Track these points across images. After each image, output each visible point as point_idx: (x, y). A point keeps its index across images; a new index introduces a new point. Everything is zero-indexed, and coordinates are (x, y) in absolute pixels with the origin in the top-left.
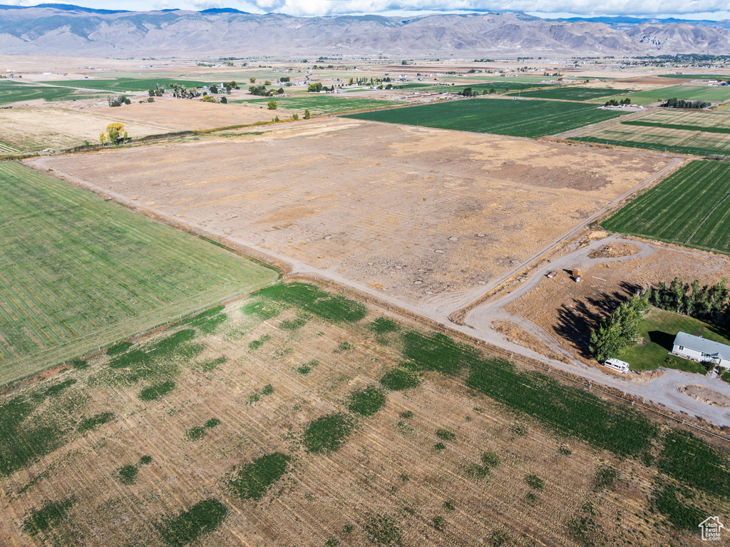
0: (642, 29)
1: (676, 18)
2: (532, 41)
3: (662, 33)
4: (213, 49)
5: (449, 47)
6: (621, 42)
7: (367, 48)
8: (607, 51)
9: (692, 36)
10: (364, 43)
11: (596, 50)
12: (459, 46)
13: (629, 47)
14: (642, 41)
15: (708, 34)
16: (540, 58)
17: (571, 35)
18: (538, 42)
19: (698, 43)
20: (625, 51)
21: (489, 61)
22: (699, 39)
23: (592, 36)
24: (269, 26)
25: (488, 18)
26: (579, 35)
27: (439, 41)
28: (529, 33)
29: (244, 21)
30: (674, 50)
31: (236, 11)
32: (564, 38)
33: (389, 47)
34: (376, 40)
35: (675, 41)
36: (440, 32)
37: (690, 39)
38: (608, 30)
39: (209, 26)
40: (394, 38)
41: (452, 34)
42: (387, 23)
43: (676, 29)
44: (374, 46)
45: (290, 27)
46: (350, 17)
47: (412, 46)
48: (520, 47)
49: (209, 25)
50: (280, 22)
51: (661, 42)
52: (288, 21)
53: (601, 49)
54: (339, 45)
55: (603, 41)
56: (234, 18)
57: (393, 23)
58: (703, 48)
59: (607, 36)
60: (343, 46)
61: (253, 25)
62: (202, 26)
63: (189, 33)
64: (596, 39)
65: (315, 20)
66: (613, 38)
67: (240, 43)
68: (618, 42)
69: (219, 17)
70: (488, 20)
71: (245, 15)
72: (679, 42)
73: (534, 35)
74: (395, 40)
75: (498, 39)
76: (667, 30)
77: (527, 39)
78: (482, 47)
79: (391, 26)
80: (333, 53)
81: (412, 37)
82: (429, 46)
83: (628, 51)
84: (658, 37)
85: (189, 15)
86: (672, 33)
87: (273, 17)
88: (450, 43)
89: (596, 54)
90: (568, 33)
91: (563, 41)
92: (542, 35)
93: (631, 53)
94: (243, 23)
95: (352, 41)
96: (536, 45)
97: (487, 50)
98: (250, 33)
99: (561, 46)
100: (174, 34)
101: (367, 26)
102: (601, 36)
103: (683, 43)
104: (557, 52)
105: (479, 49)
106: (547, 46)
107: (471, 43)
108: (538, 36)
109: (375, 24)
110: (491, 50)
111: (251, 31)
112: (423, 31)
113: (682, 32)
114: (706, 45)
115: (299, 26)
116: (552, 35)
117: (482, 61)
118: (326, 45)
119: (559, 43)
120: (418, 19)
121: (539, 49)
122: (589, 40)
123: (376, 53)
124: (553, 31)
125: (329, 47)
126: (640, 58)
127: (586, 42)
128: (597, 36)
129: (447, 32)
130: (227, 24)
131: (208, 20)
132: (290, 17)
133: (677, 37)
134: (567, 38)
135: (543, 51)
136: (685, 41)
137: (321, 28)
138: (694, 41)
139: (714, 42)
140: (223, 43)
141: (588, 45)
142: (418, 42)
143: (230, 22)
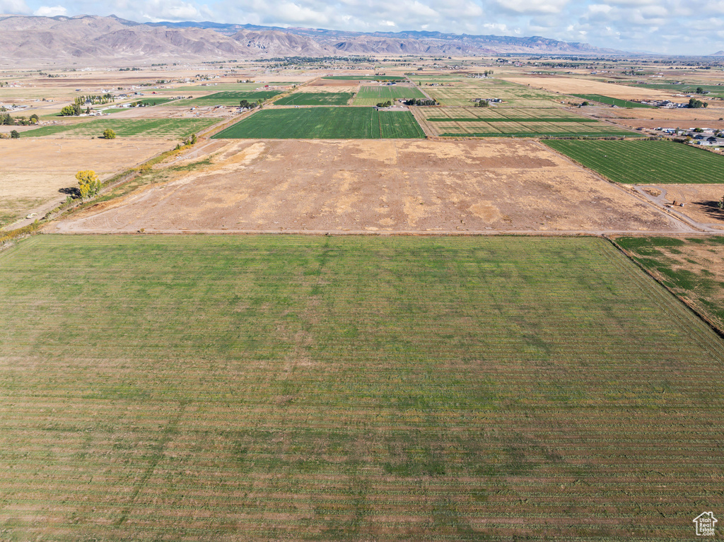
0: (244, 35)
2: (152, 48)
3: (263, 38)
5: (66, 57)
6: (235, 46)
9: (288, 41)
11: (217, 55)
12: (77, 53)
13: (244, 51)
14: (249, 46)
15: (299, 40)
16: (175, 64)
17: (189, 40)
18: (161, 48)
19: (294, 47)
22: (293, 44)
23: (207, 41)
25: (89, 21)
26: (196, 40)
27: (50, 48)
28: (147, 39)
30: (279, 53)
32: (182, 43)
35: (277, 45)
36: (47, 38)
37: (287, 44)
38: (221, 36)
41: (62, 40)
43: (274, 36)
48: (142, 53)
51: (266, 47)
53: (221, 53)
55: (220, 45)
58: (297, 52)
59: (221, 41)
64: (213, 44)
66: (227, 43)
68: (232, 47)
72: (279, 47)
73: (153, 41)
75: (114, 45)
76: (267, 36)
77: (147, 46)
78: (104, 54)
81: (13, 43)
82: (41, 54)
83: (244, 56)
84: (262, 42)
86: (272, 39)
88: (64, 49)
89: (220, 59)
90: (185, 39)
91: (182, 46)
92: (160, 41)
93: (247, 56)
96: (161, 51)
97: (111, 57)
99: (184, 51)
102: (215, 41)
103: (283, 47)
104: (183, 57)
105: (103, 57)
106: (172, 52)
107: (90, 50)
108: (157, 42)
113: (279, 38)
114: (300, 49)
116: (170, 41)
117: (128, 70)
119: (179, 48)
121: (165, 55)
122: (207, 46)
124: (170, 36)
126: (257, 61)
127: (205, 47)
128: (212, 41)
129: (55, 38)
133: (276, 41)
134: (185, 44)
135: (169, 57)
136: (284, 45)
138: (290, 45)
139: (305, 46)
141: (208, 49)
142: (23, 49)
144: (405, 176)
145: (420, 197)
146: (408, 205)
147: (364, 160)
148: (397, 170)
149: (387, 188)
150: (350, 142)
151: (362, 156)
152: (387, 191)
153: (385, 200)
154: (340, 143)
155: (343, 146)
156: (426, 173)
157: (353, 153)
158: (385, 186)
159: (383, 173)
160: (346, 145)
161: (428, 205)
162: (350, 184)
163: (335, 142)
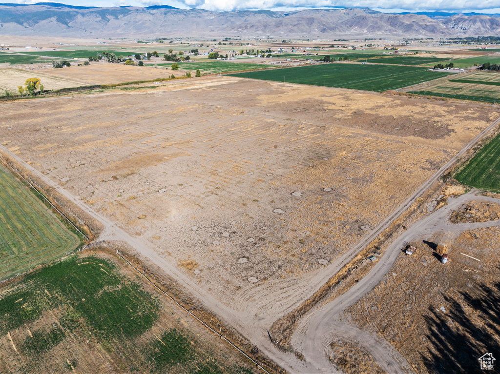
0: (453, 19)
1: (476, 12)
2: (375, 27)
3: (467, 22)
4: (153, 33)
5: (316, 31)
6: (438, 28)
7: (259, 32)
8: (429, 34)
9: (489, 24)
10: (257, 28)
11: (420, 34)
12: (324, 31)
13: (444, 31)
14: (453, 28)
16: (381, 39)
17: (403, 23)
18: (379, 28)
19: (494, 29)
20: (441, 34)
21: (344, 40)
22: (494, 26)
23: (417, 24)
24: (192, 17)
25: (344, 12)
26: (409, 23)
28: (373, 22)
29: (175, 14)
30: (476, 34)
31: (170, 7)
32: (398, 25)
33: (275, 31)
34: (265, 26)
35: (477, 27)
36: (311, 21)
37: (488, 26)
38: (429, 21)
39: (151, 18)
40: (278, 25)
41: (319, 23)
42: (274, 15)
43: (478, 20)
44: (264, 31)
45: (207, 18)
46: (248, 11)
47: (291, 31)
48: (366, 31)
49: (151, 16)
50: (199, 15)
51: (467, 28)
52: (205, 14)
53: (424, 33)
54: (240, 30)
55: (425, 27)
56: (168, 12)
57: (278, 15)
58: (497, 32)
59: (428, 24)
60: (242, 31)
61: (181, 16)
62: (147, 17)
63: (137, 22)
64: (421, 26)
65: (225, 13)
66: (433, 25)
67: (172, 28)
68: (436, 28)
69: (158, 11)
70: (344, 13)
71: (176, 10)
72: (479, 28)
73: (376, 23)
74: (279, 27)
75: (351, 26)
76: (471, 20)
77: (371, 26)
78: (340, 31)
79: (277, 17)
80: (235, 35)
81: (291, 24)
82: (303, 31)
83: (443, 35)
84: (465, 25)
85: (137, 10)
86: (475, 22)
87: (195, 11)
88: (317, 28)
89: (421, 36)
90: (401, 22)
91: (397, 27)
92: (382, 23)
93: (445, 36)
94: (175, 15)
95: (249, 27)
96: (378, 30)
97: (343, 33)
98: (179, 22)
99: (396, 31)
100: (127, 22)
101: (260, 17)
102: (424, 24)
103: (482, 29)
104: (393, 35)
105: (338, 33)
106: (386, 31)
107: (332, 29)
108: (379, 24)
109: (265, 16)
110: (346, 33)
111: (180, 20)
112: (298, 21)
113: (482, 21)
115: (213, 17)
116: (389, 23)
117: (339, 40)
118: (230, 30)
119: (394, 29)
120: (295, 13)
121: (380, 33)
122: (416, 27)
123: (265, 35)
124: (390, 20)
125: (233, 31)
126: (452, 39)
127: (413, 28)
128: (421, 24)
129: (315, 21)
130: (163, 16)
131: (150, 13)
132: (207, 11)
133: (478, 24)
134: (400, 25)
135: (383, 34)
136: (484, 27)
137: (228, 18)
138: (491, 27)
140: (160, 29)
141: (415, 30)
142: (295, 28)
143: (165, 14)
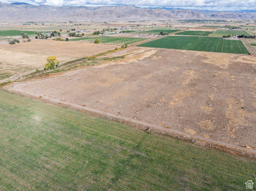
0: (176, 11)
2: (143, 15)
3: (182, 12)
4: (21, 19)
5: (115, 18)
6: (171, 15)
7: (86, 18)
8: (168, 18)
9: (191, 14)
10: (84, 16)
11: (164, 18)
12: (119, 17)
13: (174, 17)
14: (176, 15)
15: (196, 13)
16: (148, 21)
17: (155, 13)
18: (145, 15)
19: (193, 16)
20: (173, 18)
21: (134, 22)
22: (194, 15)
23: (162, 13)
24: (43, 10)
25: (125, 7)
26: (158, 13)
27: (111, 15)
28: (141, 12)
29: (32, 7)
30: (187, 18)
31: (27, 4)
32: (153, 14)
33: (94, 17)
34: (88, 15)
35: (187, 15)
36: (111, 12)
37: (191, 15)
38: (167, 12)
39: (17, 10)
40: (95, 14)
41: (115, 13)
42: (88, 9)
43: (186, 11)
44: (88, 17)
45: (52, 10)
46: (73, 7)
47: (102, 17)
48: (139, 17)
49: (17, 9)
50: (47, 8)
51: (183, 16)
52: (50, 8)
53: (165, 17)
54: (74, 17)
55: (166, 15)
56: (27, 6)
57: (90, 9)
58: (195, 18)
59: (167, 13)
60: (76, 17)
61: (36, 9)
62: (14, 9)
63: (8, 12)
64: (163, 14)
65: (61, 8)
66: (169, 14)
67: (32, 16)
68: (170, 15)
69: (21, 6)
71: (32, 5)
72: (188, 16)
73: (143, 13)
74: (95, 15)
75: (131, 14)
77: (141, 14)
78: (127, 17)
79: (90, 10)
80: (73, 20)
81: (101, 14)
82: (108, 17)
83: (174, 18)
84: (182, 14)
85: (7, 5)
86: (185, 13)
87: (42, 7)
88: (115, 16)
89: (165, 19)
90: (154, 12)
91: (153, 15)
92: (145, 13)
93: (175, 19)
94: (32, 8)
95: (79, 15)
96: (145, 16)
97: (129, 18)
98: (35, 12)
99: (153, 17)
100: (2, 12)
101: (82, 10)
102: (164, 13)
103: (189, 16)
104: (152, 18)
105: (126, 18)
106: (148, 17)
107: (123, 16)
108: (144, 13)
109: (84, 9)
110: (130, 18)
111: (36, 11)
112: (104, 12)
113: (188, 12)
114: (196, 17)
115: (55, 10)
116: (149, 13)
117: (132, 22)
118: (69, 17)
119: (152, 16)
120: (98, 8)
121: (146, 18)
122: (161, 15)
123: (89, 20)
124: (149, 11)
125: (70, 18)
126: (178, 20)
128: (163, 13)
129: (113, 12)
130: (25, 9)
131: (16, 7)
132: (51, 6)
133: (187, 14)
136: (189, 15)
137: (64, 10)
139: (198, 16)
140: (25, 16)
141: (161, 16)
142: (104, 15)
143: (26, 8)
144: (232, 78)
145: (242, 100)
146: (230, 107)
147: (207, 64)
148: (227, 73)
149: (216, 87)
150: (202, 53)
151: (206, 61)
152: (216, 90)
153: (212, 98)
154: (196, 53)
155: (197, 54)
156: (249, 78)
157: (202, 59)
158: (215, 85)
159: (216, 74)
160: (200, 54)
161: (249, 111)
162: (191, 80)
163: (194, 52)
